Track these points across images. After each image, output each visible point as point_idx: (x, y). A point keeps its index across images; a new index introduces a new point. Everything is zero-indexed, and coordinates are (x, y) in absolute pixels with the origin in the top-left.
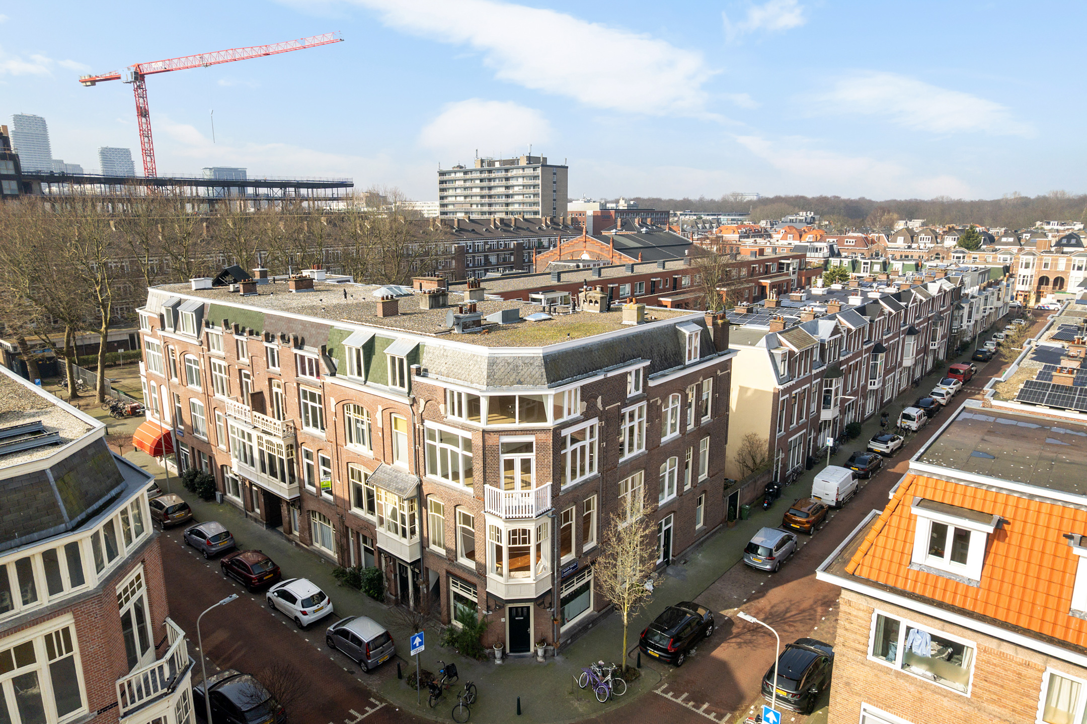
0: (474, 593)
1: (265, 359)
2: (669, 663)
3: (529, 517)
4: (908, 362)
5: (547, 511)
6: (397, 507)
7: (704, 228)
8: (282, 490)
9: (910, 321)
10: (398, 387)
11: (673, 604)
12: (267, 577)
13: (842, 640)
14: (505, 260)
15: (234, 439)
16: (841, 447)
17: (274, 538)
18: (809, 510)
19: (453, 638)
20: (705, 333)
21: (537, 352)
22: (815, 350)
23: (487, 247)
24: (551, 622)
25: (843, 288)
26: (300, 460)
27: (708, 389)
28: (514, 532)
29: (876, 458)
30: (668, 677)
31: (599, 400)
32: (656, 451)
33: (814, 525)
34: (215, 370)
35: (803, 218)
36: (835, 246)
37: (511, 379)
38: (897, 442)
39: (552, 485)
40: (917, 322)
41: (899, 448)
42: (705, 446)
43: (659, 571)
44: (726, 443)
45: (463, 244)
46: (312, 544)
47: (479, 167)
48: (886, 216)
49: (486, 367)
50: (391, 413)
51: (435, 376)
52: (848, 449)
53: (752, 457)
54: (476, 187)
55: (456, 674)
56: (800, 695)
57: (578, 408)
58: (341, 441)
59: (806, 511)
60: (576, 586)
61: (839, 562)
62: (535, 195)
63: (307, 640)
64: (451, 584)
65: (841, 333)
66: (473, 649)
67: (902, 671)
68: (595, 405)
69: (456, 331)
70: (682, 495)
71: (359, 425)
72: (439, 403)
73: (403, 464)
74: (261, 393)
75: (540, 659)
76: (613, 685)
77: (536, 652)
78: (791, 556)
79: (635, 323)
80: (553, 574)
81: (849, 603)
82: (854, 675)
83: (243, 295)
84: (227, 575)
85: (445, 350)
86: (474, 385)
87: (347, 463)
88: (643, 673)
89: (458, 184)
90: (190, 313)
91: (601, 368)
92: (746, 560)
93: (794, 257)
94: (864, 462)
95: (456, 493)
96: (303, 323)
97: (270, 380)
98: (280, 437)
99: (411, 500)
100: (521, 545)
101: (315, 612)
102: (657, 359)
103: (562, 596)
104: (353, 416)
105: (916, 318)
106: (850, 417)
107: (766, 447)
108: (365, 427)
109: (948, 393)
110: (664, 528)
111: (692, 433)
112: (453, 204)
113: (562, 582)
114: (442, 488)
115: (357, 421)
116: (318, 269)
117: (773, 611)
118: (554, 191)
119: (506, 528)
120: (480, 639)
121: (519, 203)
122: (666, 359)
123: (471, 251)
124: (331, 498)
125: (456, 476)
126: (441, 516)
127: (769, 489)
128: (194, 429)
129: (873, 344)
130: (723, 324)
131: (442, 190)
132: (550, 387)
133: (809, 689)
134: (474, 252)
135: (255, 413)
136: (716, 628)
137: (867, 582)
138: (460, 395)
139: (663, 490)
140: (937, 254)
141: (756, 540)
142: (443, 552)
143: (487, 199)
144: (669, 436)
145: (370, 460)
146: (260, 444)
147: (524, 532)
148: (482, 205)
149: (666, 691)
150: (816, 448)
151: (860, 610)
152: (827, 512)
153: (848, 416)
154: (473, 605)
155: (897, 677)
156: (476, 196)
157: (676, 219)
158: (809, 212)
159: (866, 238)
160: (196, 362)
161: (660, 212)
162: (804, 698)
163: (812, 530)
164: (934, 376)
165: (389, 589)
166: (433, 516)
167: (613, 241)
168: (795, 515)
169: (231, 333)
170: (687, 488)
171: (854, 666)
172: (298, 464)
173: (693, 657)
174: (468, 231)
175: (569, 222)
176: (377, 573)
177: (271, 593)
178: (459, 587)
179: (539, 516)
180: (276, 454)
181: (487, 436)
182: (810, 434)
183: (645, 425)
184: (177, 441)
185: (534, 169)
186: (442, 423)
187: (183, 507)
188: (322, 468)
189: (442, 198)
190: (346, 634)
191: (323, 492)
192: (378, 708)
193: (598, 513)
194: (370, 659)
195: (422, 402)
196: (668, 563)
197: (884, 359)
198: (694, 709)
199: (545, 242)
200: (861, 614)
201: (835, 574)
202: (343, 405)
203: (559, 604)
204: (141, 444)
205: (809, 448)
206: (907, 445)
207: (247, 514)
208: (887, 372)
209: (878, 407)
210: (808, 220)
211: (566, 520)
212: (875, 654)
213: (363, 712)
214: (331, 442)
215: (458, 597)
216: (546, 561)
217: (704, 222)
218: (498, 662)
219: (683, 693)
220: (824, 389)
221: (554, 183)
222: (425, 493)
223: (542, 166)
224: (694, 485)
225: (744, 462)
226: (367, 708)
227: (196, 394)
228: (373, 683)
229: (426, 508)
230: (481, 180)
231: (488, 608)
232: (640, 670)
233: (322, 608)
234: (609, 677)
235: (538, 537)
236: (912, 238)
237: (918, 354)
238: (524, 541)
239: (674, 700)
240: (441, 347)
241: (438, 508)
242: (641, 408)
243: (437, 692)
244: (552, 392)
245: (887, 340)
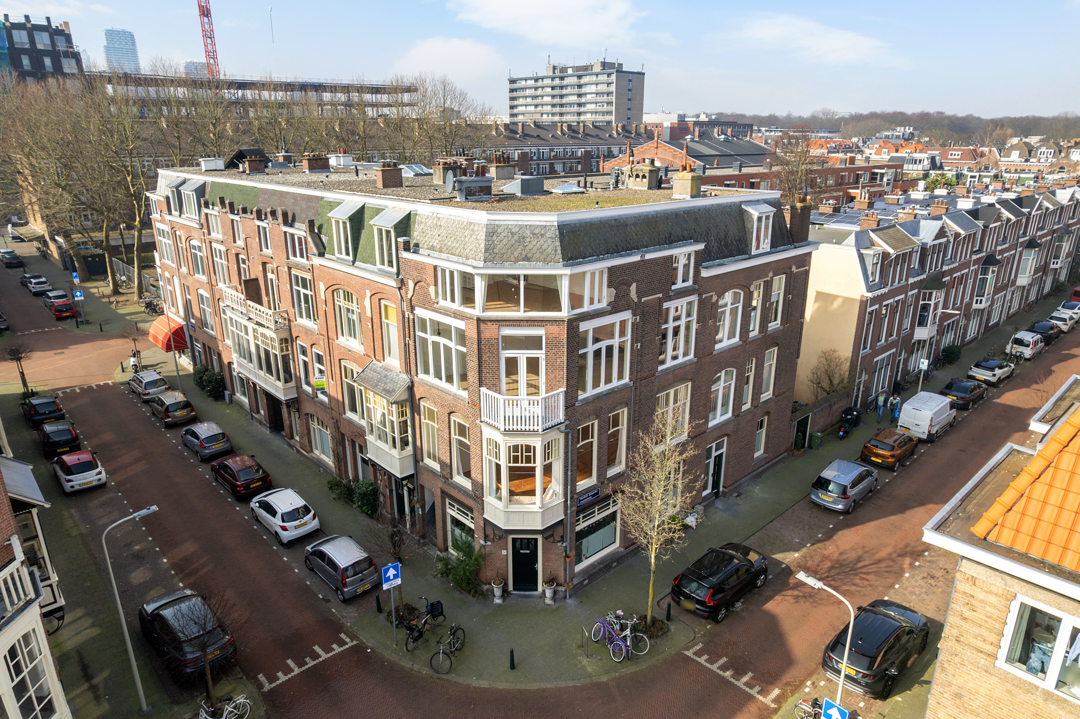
0: (472, 518)
1: (257, 240)
2: (706, 618)
3: (534, 431)
4: (1023, 280)
5: (558, 424)
6: (386, 412)
7: (790, 143)
8: (278, 389)
9: (1031, 231)
10: (386, 268)
11: (716, 546)
12: (254, 485)
13: (955, 632)
14: (571, 168)
15: (233, 332)
16: (935, 372)
17: (276, 442)
18: (894, 442)
19: (447, 569)
20: (778, 217)
21: (551, 219)
22: (914, 254)
23: (553, 154)
24: (563, 559)
25: (949, 194)
26: (296, 356)
27: (779, 289)
28: (516, 448)
29: (979, 386)
30: (704, 635)
31: (633, 288)
32: (708, 359)
33: (899, 460)
34: (216, 257)
35: (901, 134)
36: (937, 158)
37: (516, 255)
38: (1006, 369)
39: (566, 393)
40: (1039, 233)
41: (1008, 377)
42: (772, 358)
43: (705, 503)
44: (798, 357)
45: (526, 150)
46: (312, 451)
47: (551, 74)
48: (998, 131)
49: (483, 238)
50: (380, 300)
51: (427, 252)
52: (944, 375)
53: (829, 377)
54: (547, 96)
55: (441, 613)
56: (874, 676)
57: (605, 297)
58: (332, 335)
59: (892, 443)
60: (598, 517)
61: (959, 517)
62: (609, 103)
63: (285, 559)
64: (448, 505)
65: (947, 236)
66: (468, 584)
67: (1056, 692)
68: (627, 294)
69: (458, 199)
70: (738, 415)
71: (350, 315)
72: (428, 285)
73: (394, 362)
74: (257, 280)
75: (548, 601)
76: (632, 641)
77: (544, 592)
78: (870, 495)
79: (688, 197)
80: (566, 501)
81: (973, 580)
82: (970, 685)
83: (249, 174)
84: (217, 480)
85: (439, 218)
86: (470, 262)
87: (340, 360)
88: (672, 628)
89: (528, 92)
90: (191, 193)
91: (638, 249)
92: (813, 497)
93: (889, 167)
94: (965, 390)
95: (450, 398)
96: (295, 196)
97: (264, 264)
98: (271, 329)
99: (400, 404)
100: (524, 465)
101: (296, 527)
102: (715, 244)
103: (578, 528)
104: (341, 302)
105: (1039, 229)
106: (948, 339)
107: (846, 366)
108: (355, 317)
109: (1071, 318)
110: (714, 454)
111: (755, 340)
112: (523, 114)
113: (578, 513)
114: (435, 391)
115: (348, 310)
116: (345, 153)
117: (841, 558)
118: (629, 100)
119: (505, 443)
120: (477, 572)
121: (592, 113)
122: (726, 246)
123: (535, 158)
124: (325, 399)
125: (449, 379)
126: (435, 425)
127: (846, 415)
128: (203, 323)
129: (984, 254)
130: (802, 208)
131: (512, 99)
132: (565, 266)
133: (887, 670)
134: (539, 159)
135: (249, 302)
136: (770, 577)
137: (1008, 553)
138: (452, 273)
139: (714, 409)
140: (1061, 168)
141: (827, 474)
142: (436, 467)
143: (558, 108)
144: (725, 340)
145: (360, 357)
146: (255, 338)
147: (528, 449)
148: (553, 114)
149: (698, 654)
150: (906, 372)
151: (991, 592)
152: (916, 446)
153: (946, 338)
154: (470, 532)
155: (1045, 700)
156: (547, 105)
157: (760, 135)
158: (907, 128)
159: (975, 150)
160: (200, 249)
161: (742, 125)
162: (879, 680)
163: (897, 465)
164: (1052, 300)
165: (385, 507)
166: (427, 424)
167: (687, 147)
168: (877, 447)
169: (226, 212)
170: (745, 408)
171: (972, 672)
172: (294, 361)
173: (737, 612)
174: (533, 137)
175: (643, 131)
176: (371, 488)
177: (254, 504)
178: (455, 509)
179: (546, 429)
180: (270, 349)
181: (482, 326)
182: (900, 355)
183: (694, 326)
184: (191, 337)
185: (609, 75)
186: (432, 310)
187: (187, 405)
188: (317, 365)
189: (512, 107)
190: (322, 555)
191: (319, 392)
192: (347, 646)
193: (628, 430)
194: (347, 587)
195: (411, 284)
196: (717, 495)
197: (995, 274)
198: (733, 680)
199: (615, 150)
200: (992, 599)
201: (954, 536)
202: (333, 292)
203: (574, 538)
204: (155, 338)
205: (898, 371)
206: (1018, 374)
207: (252, 416)
208: (997, 290)
209: (982, 330)
210: (906, 136)
211: (586, 436)
212: (1009, 660)
213: (328, 650)
214: (323, 335)
215: (457, 523)
216: (557, 485)
217: (790, 138)
218: (498, 601)
219: (720, 657)
220: (921, 302)
221: (630, 90)
222: (417, 397)
223: (617, 71)
224: (755, 404)
225: (819, 383)
226: (334, 646)
227: (201, 283)
228: (348, 616)
229: (419, 414)
230: (553, 88)
231: (486, 538)
232: (669, 623)
233: (305, 524)
234: (628, 632)
235: (547, 455)
236: (1030, 152)
237: (1036, 272)
238: (528, 460)
239: (708, 665)
240: (435, 215)
241: (431, 415)
242: (690, 304)
243: (416, 634)
244: (568, 271)
245: (1002, 252)
